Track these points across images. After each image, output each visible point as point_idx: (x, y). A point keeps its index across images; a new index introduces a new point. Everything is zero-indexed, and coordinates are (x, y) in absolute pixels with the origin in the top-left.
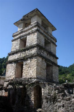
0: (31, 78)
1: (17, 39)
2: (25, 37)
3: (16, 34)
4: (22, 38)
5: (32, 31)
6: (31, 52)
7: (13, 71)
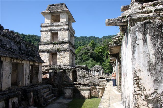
0: (65, 65)
1: (48, 31)
2: (56, 31)
3: (45, 25)
4: (53, 32)
5: (63, 28)
6: (63, 46)
7: (47, 59)
